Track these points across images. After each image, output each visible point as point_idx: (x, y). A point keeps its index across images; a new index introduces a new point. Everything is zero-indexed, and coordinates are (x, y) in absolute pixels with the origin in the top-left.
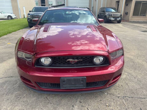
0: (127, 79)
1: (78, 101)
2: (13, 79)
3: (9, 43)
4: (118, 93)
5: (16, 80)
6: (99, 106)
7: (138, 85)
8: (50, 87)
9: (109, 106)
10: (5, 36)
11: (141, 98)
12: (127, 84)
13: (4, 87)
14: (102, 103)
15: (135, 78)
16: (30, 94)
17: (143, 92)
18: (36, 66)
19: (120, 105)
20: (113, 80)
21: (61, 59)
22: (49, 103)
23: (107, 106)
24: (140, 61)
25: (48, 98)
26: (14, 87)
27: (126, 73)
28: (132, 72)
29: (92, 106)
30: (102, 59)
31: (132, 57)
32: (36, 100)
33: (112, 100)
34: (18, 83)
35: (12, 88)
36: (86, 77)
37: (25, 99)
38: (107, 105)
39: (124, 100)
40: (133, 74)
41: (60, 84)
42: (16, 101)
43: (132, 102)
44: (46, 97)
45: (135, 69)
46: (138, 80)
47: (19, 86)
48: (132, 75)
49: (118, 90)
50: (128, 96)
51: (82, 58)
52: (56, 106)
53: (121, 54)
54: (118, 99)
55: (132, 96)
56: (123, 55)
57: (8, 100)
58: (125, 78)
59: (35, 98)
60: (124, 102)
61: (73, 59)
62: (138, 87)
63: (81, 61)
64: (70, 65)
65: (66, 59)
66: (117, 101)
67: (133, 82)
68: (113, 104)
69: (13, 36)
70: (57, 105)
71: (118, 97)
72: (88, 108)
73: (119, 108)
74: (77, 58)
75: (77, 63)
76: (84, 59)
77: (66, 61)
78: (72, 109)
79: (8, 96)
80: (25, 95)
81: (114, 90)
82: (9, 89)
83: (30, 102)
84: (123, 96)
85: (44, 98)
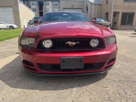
0: (121, 68)
1: (76, 84)
2: (14, 69)
4: (114, 78)
5: (17, 70)
6: (97, 88)
7: (131, 73)
8: (50, 70)
9: (106, 88)
10: (7, 40)
12: (121, 72)
13: (6, 75)
14: (99, 86)
15: (128, 68)
16: (31, 80)
18: (38, 49)
19: (117, 87)
21: (61, 42)
22: (49, 86)
24: (131, 56)
25: (48, 82)
26: (15, 75)
27: (120, 65)
28: (125, 63)
29: (90, 88)
31: (124, 54)
32: (36, 84)
33: (109, 83)
34: (20, 72)
38: (104, 86)
39: (119, 83)
40: (126, 65)
41: (60, 66)
43: (128, 85)
44: (46, 82)
45: (127, 62)
46: (131, 69)
47: (20, 74)
49: (113, 76)
50: (123, 80)
52: (56, 88)
53: (114, 42)
55: (127, 80)
56: (116, 43)
58: (119, 68)
61: (72, 41)
63: (79, 44)
64: (69, 48)
65: (66, 42)
66: (113, 84)
67: (126, 70)
68: (109, 86)
71: (114, 81)
72: (86, 89)
73: (116, 89)
74: (75, 41)
75: (75, 46)
78: (71, 90)
79: (10, 81)
82: (10, 76)
83: (31, 85)
84: (118, 80)
85: (44, 82)
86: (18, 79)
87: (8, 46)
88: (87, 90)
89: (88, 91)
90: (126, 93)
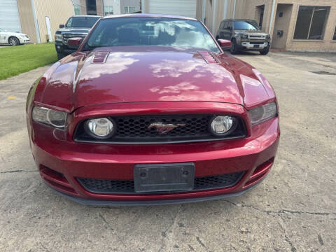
0: (286, 173)
1: (175, 224)
2: (20, 176)
3: (10, 97)
4: (267, 203)
5: (28, 179)
6: (224, 233)
7: (310, 186)
8: (109, 190)
9: (247, 233)
11: (319, 214)
12: (286, 184)
14: (230, 227)
15: (303, 170)
16: (62, 209)
17: (322, 201)
18: (76, 140)
19: (272, 230)
20: (255, 172)
21: (137, 123)
22: (106, 228)
23: (242, 232)
24: (313, 135)
25: (105, 216)
26: (22, 195)
27: (284, 161)
28: (296, 158)
29: (208, 233)
30: (231, 122)
31: (295, 127)
32: (75, 222)
33: (255, 219)
34: (34, 184)
35: (19, 195)
36: (193, 164)
37: (51, 220)
38: (243, 229)
39: (280, 218)
40: (299, 162)
41: (133, 182)
42: (28, 225)
43: (300, 223)
44: (100, 216)
45: (303, 152)
46: (310, 175)
47: (35, 192)
48: (297, 165)
49: (266, 197)
50: (290, 210)
51: (184, 120)
52: (124, 234)
53: (273, 113)
54: (268, 217)
55: (299, 208)
56: (277, 115)
57: (9, 222)
58: (282, 172)
59: (74, 218)
60: (282, 224)
61: (164, 121)
62: (311, 189)
63: (183, 128)
64: (157, 137)
65: (148, 123)
66: (264, 221)
67: (299, 178)
68: (255, 227)
69: (21, 81)
70: (127, 233)
71: (268, 212)
72: (198, 238)
73: (270, 237)
74: (173, 121)
75: (173, 132)
76: (189, 122)
77: (146, 127)
78: (162, 240)
79: (9, 215)
80: (49, 211)
81: (257, 198)
82: (11, 198)
83: (62, 226)
84: (278, 209)
85: (96, 218)
86: (30, 206)
87: (5, 102)
88: (200, 242)
89: (203, 245)
90: (293, 249)
